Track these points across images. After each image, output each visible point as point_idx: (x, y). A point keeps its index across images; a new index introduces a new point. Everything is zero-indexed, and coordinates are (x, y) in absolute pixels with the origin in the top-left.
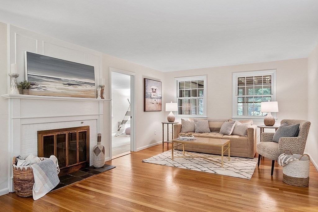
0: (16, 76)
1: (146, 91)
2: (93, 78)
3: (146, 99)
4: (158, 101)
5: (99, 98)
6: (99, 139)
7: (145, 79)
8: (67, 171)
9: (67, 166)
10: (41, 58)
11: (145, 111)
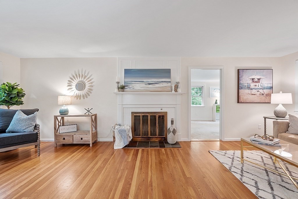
0: (118, 83)
1: (241, 82)
2: (169, 77)
3: (239, 90)
4: (266, 91)
5: (173, 92)
6: (172, 122)
7: (238, 70)
8: (149, 139)
9: (149, 136)
10: (132, 70)
11: (238, 102)
